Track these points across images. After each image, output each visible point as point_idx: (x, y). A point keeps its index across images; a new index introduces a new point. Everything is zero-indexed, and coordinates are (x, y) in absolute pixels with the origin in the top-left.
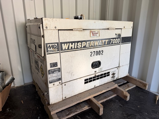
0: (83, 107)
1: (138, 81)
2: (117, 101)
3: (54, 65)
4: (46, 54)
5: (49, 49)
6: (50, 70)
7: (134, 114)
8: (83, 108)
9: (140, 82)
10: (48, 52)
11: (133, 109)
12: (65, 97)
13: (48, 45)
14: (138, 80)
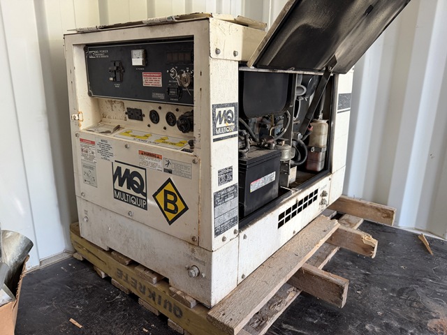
0: (286, 297)
1: (371, 207)
2: (348, 263)
3: (226, 177)
4: (212, 140)
5: (218, 125)
6: (217, 193)
7: (407, 288)
8: (287, 300)
9: (377, 209)
10: (216, 134)
11: (396, 274)
12: (243, 276)
13: (217, 110)
14: (368, 203)
